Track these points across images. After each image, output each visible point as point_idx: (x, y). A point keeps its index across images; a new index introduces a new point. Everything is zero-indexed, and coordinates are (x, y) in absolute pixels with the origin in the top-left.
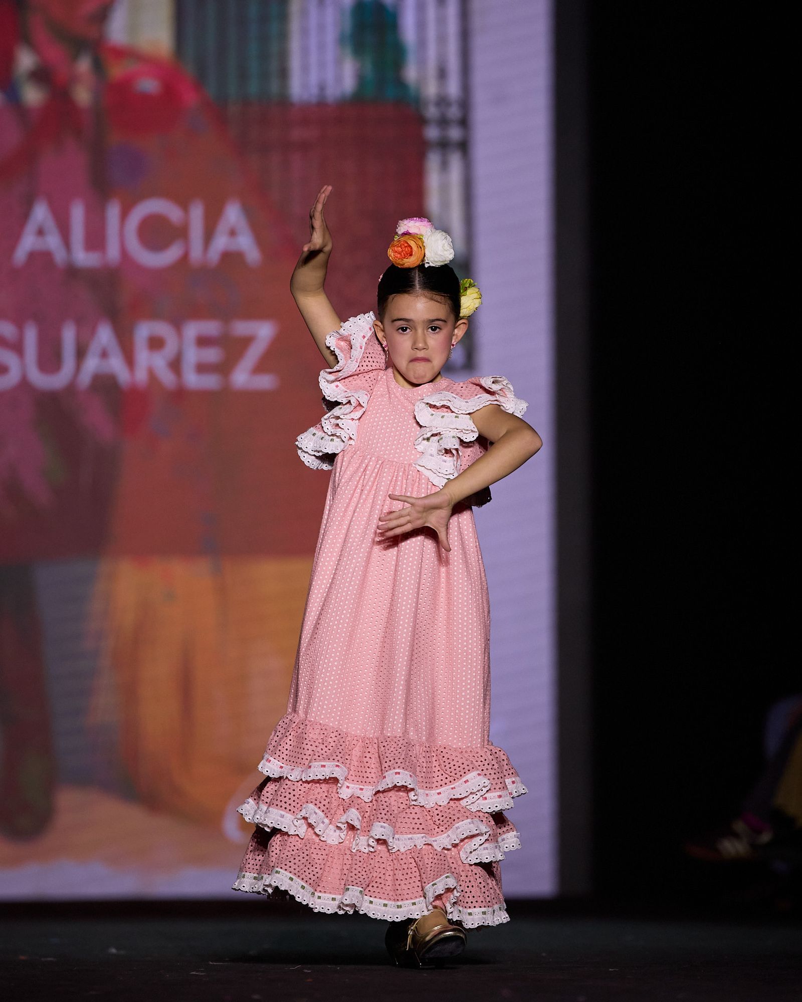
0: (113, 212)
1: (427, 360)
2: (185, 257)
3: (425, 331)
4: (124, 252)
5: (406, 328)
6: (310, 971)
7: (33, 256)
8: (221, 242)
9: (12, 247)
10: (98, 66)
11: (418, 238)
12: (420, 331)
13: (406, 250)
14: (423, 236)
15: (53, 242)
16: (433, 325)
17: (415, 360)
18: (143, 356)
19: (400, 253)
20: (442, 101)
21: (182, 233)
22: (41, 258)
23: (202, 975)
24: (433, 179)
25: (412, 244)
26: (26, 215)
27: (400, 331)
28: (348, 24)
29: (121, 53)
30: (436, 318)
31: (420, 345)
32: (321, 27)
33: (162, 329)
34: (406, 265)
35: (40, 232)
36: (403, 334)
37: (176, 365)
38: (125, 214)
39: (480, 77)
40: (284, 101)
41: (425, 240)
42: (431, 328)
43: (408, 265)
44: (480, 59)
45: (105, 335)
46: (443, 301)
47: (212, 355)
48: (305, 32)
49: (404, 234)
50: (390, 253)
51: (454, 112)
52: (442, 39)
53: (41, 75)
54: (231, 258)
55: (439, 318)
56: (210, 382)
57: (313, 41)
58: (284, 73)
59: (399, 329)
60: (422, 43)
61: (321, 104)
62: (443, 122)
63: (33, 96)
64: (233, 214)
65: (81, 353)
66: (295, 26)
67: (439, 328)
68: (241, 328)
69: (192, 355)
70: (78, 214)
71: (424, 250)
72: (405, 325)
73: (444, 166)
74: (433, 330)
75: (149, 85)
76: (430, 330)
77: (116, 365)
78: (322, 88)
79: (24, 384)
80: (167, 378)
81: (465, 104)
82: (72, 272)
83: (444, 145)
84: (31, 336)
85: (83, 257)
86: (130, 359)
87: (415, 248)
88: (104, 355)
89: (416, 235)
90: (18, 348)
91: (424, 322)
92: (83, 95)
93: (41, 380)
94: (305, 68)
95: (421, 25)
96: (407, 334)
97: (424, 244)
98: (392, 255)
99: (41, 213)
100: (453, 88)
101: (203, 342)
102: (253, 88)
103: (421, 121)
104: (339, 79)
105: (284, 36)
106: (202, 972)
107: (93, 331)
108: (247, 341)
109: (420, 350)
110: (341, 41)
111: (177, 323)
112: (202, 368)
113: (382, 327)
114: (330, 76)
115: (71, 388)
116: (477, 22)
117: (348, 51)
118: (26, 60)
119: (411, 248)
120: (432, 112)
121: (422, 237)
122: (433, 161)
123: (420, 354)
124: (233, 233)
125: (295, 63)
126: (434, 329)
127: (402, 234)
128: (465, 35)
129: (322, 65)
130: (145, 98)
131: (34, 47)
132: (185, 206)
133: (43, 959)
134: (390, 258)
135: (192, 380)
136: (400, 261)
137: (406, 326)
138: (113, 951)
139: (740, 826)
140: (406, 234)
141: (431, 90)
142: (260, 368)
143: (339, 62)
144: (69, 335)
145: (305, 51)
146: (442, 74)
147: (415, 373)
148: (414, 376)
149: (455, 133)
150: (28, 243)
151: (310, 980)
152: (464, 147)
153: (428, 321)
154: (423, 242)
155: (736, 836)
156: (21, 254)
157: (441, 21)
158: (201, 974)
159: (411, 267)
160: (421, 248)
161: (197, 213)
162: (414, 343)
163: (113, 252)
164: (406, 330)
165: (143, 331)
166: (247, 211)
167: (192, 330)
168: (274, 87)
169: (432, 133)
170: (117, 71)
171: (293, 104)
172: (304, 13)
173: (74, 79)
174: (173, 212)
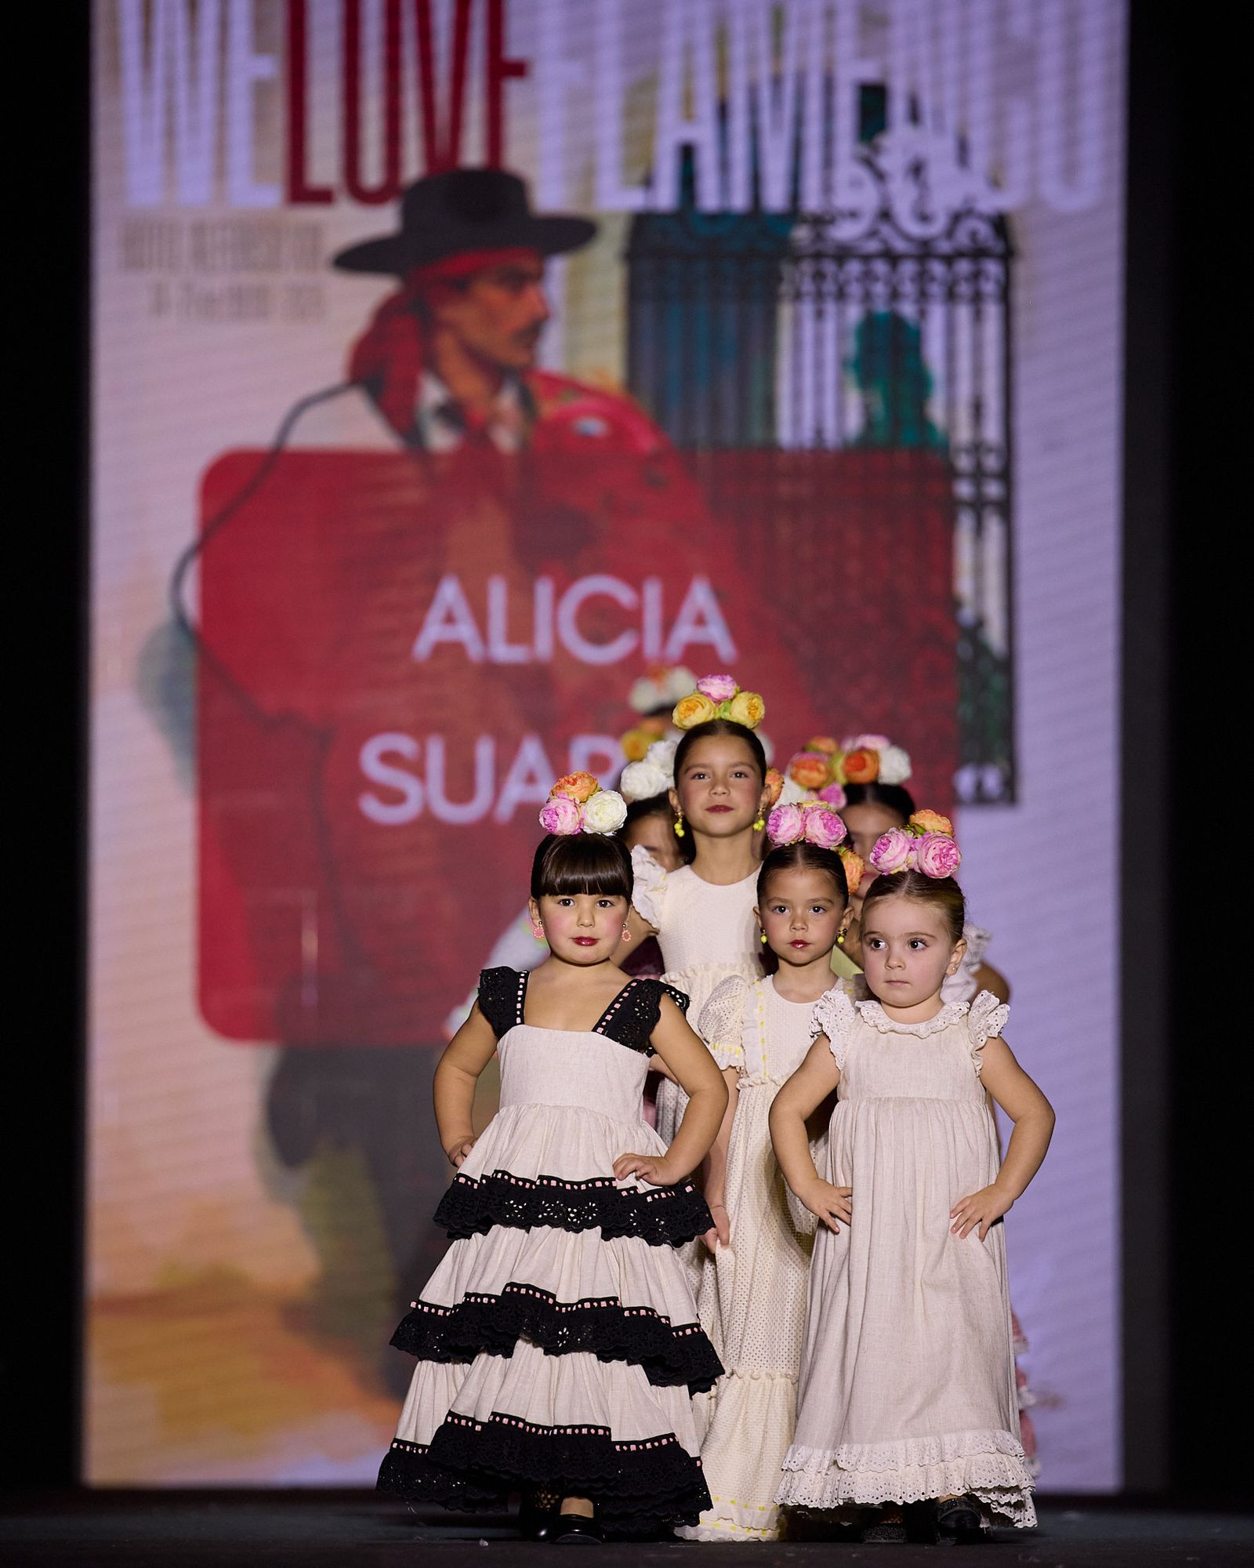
0: (544, 590)
2: (637, 652)
4: (558, 645)
7: (440, 649)
8: (684, 632)
9: (413, 637)
10: (527, 401)
15: (465, 631)
20: (977, 448)
21: (632, 620)
22: (449, 651)
24: (965, 550)
29: (557, 384)
32: (819, 341)
33: (606, 745)
35: (449, 619)
38: (559, 594)
39: (1024, 420)
40: (771, 448)
44: (1025, 395)
45: (531, 753)
48: (797, 347)
51: (992, 462)
52: (978, 372)
53: (452, 413)
54: (699, 652)
57: (808, 360)
58: (769, 408)
60: (951, 378)
61: (819, 449)
62: (978, 476)
63: (441, 439)
64: (700, 596)
70: (498, 594)
73: (979, 530)
75: (593, 426)
78: (819, 432)
79: (427, 816)
81: (1008, 448)
82: (491, 669)
83: (979, 505)
84: (436, 753)
85: (503, 652)
88: (531, 779)
90: (417, 769)
92: (506, 439)
93: (449, 812)
95: (951, 352)
99: (449, 592)
100: (992, 432)
102: (729, 434)
103: (951, 474)
104: (841, 418)
107: (516, 748)
115: (487, 821)
116: (1022, 344)
117: (853, 381)
118: (432, 393)
120: (964, 463)
122: (965, 524)
124: (700, 620)
125: (784, 391)
128: (1007, 365)
129: (819, 392)
130: (588, 439)
131: (442, 378)
132: (636, 585)
141: (963, 434)
144: (485, 752)
149: (993, 489)
150: (433, 632)
152: (1006, 509)
156: (423, 646)
161: (653, 592)
163: (543, 646)
165: (582, 748)
166: (720, 592)
168: (757, 434)
169: (964, 489)
170: (548, 409)
171: (781, 450)
172: (797, 323)
173: (495, 418)
174: (624, 595)
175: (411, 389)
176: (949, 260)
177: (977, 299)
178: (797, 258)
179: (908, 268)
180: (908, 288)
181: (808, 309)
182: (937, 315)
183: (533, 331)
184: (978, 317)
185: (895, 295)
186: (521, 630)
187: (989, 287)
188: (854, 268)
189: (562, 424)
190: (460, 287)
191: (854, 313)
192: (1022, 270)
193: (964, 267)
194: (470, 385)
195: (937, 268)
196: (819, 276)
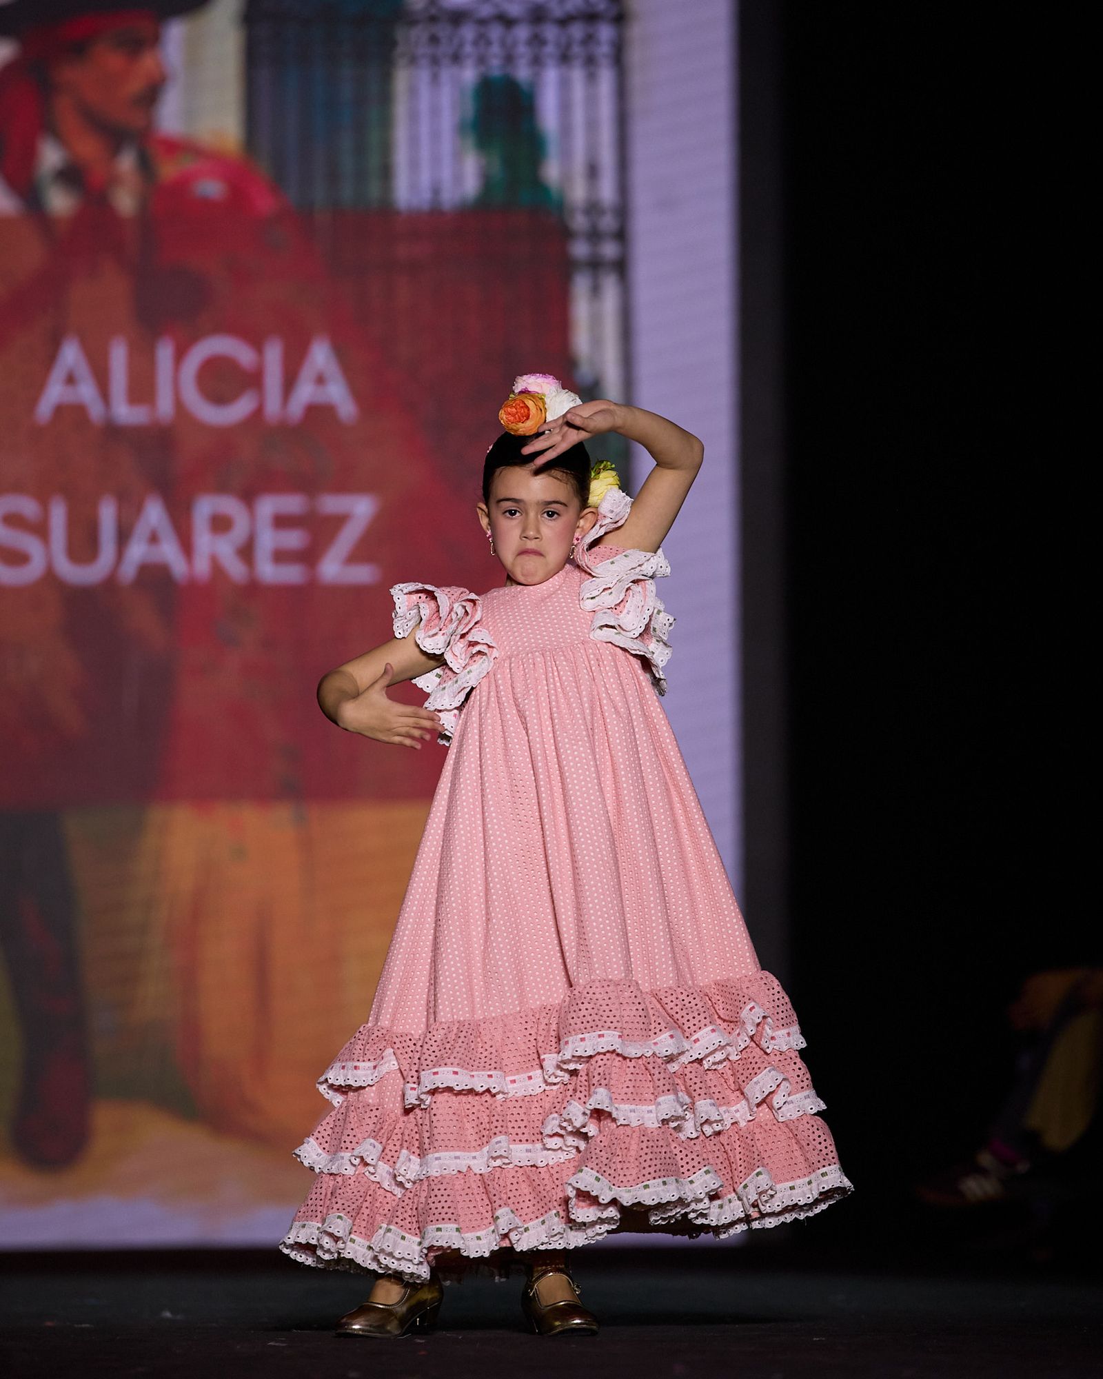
0: (165, 353)
1: (538, 553)
2: (258, 412)
3: (539, 516)
4: (179, 404)
5: (516, 511)
6: (423, 1341)
8: (305, 392)
9: (34, 401)
10: (145, 165)
11: (539, 399)
12: (532, 514)
13: (522, 411)
14: (544, 395)
15: (87, 392)
16: (549, 509)
17: (524, 552)
18: (204, 541)
19: (513, 415)
20: (593, 208)
21: (254, 380)
22: (71, 414)
23: (283, 1346)
24: (581, 309)
25: (530, 404)
26: (51, 358)
27: (507, 514)
28: (469, 109)
29: (173, 147)
30: (553, 500)
31: (531, 533)
32: (435, 111)
33: (229, 505)
34: (521, 432)
35: (71, 380)
36: (512, 519)
37: (247, 552)
38: (180, 355)
39: (641, 174)
40: (387, 210)
41: (547, 400)
42: (548, 512)
43: (523, 431)
44: (641, 151)
45: (154, 513)
46: (564, 478)
47: (294, 539)
48: (414, 117)
49: (521, 392)
50: (503, 416)
51: (608, 222)
52: (592, 125)
53: (70, 176)
54: (319, 413)
55: (558, 500)
56: (292, 574)
57: (424, 129)
58: (386, 172)
59: (506, 512)
60: (566, 130)
61: (435, 212)
62: (594, 236)
63: (60, 202)
64: (321, 355)
65: (123, 536)
66: (401, 109)
67: (558, 514)
68: (331, 504)
69: (268, 540)
70: (119, 357)
71: (545, 413)
72: (514, 507)
73: (596, 291)
74: (549, 515)
75: (211, 188)
76: (545, 515)
77: (169, 552)
78: (436, 191)
79: (50, 576)
80: (236, 569)
81: (623, 210)
82: (113, 432)
83: (595, 265)
84: (58, 516)
85: (125, 412)
86: (187, 546)
87: (533, 410)
88: (154, 539)
89: (537, 394)
90: (41, 530)
91: (538, 503)
92: (125, 201)
93: (72, 573)
94: (414, 165)
95: (565, 107)
96: (515, 519)
97: (546, 406)
98: (504, 418)
99: (71, 355)
100: (607, 191)
101: (282, 522)
102: (347, 192)
103: (566, 234)
104: (458, 178)
105: (386, 123)
106: (282, 1342)
107: (139, 509)
108: (339, 521)
109: (530, 539)
110: (461, 129)
111: (248, 497)
112: (280, 556)
113: (486, 510)
114: (446, 174)
115: (110, 583)
116: (638, 101)
117: (470, 142)
118: (51, 156)
119: (529, 410)
120: (579, 222)
121: (543, 397)
122: (581, 286)
123: (531, 545)
124: (320, 380)
125: (401, 157)
126: (551, 514)
127: (520, 392)
128: (622, 120)
129: (436, 160)
130: (206, 204)
131: (60, 138)
132: (257, 344)
133: (76, 1326)
134: (502, 422)
135: (268, 571)
136: (513, 426)
137: (515, 509)
138: (168, 1314)
139: (986, 1159)
140: (525, 392)
141: (578, 193)
142: (354, 557)
143: (458, 157)
144: (107, 514)
145: (414, 141)
146: (593, 171)
147: (522, 568)
148: (522, 572)
149: (609, 250)
150: (54, 393)
151: (423, 1353)
152: (621, 267)
153: (542, 503)
154: (544, 403)
155: (982, 1172)
156: (45, 408)
157: (591, 101)
158: (281, 1345)
159: (527, 434)
160: (541, 410)
161: (273, 355)
162: (524, 530)
163: (165, 406)
164: (515, 514)
165: (205, 507)
166: (340, 352)
167: (268, 506)
168: (374, 190)
169: (580, 249)
170: (169, 170)
171: (397, 213)
172: (413, 92)
173: (114, 180)
174: (243, 354)
175: (30, 155)
176: (564, 22)
177: (590, 61)
178: (413, 22)
179: (522, 33)
180: (522, 50)
181: (424, 75)
182: (551, 76)
183: (152, 94)
184: (591, 78)
185: (509, 59)
186: (142, 390)
187: (604, 49)
188: (468, 32)
189: (182, 186)
190: (78, 49)
191: (469, 75)
192: (636, 31)
193: (577, 31)
194: (89, 148)
195: (550, 32)
196: (434, 40)
